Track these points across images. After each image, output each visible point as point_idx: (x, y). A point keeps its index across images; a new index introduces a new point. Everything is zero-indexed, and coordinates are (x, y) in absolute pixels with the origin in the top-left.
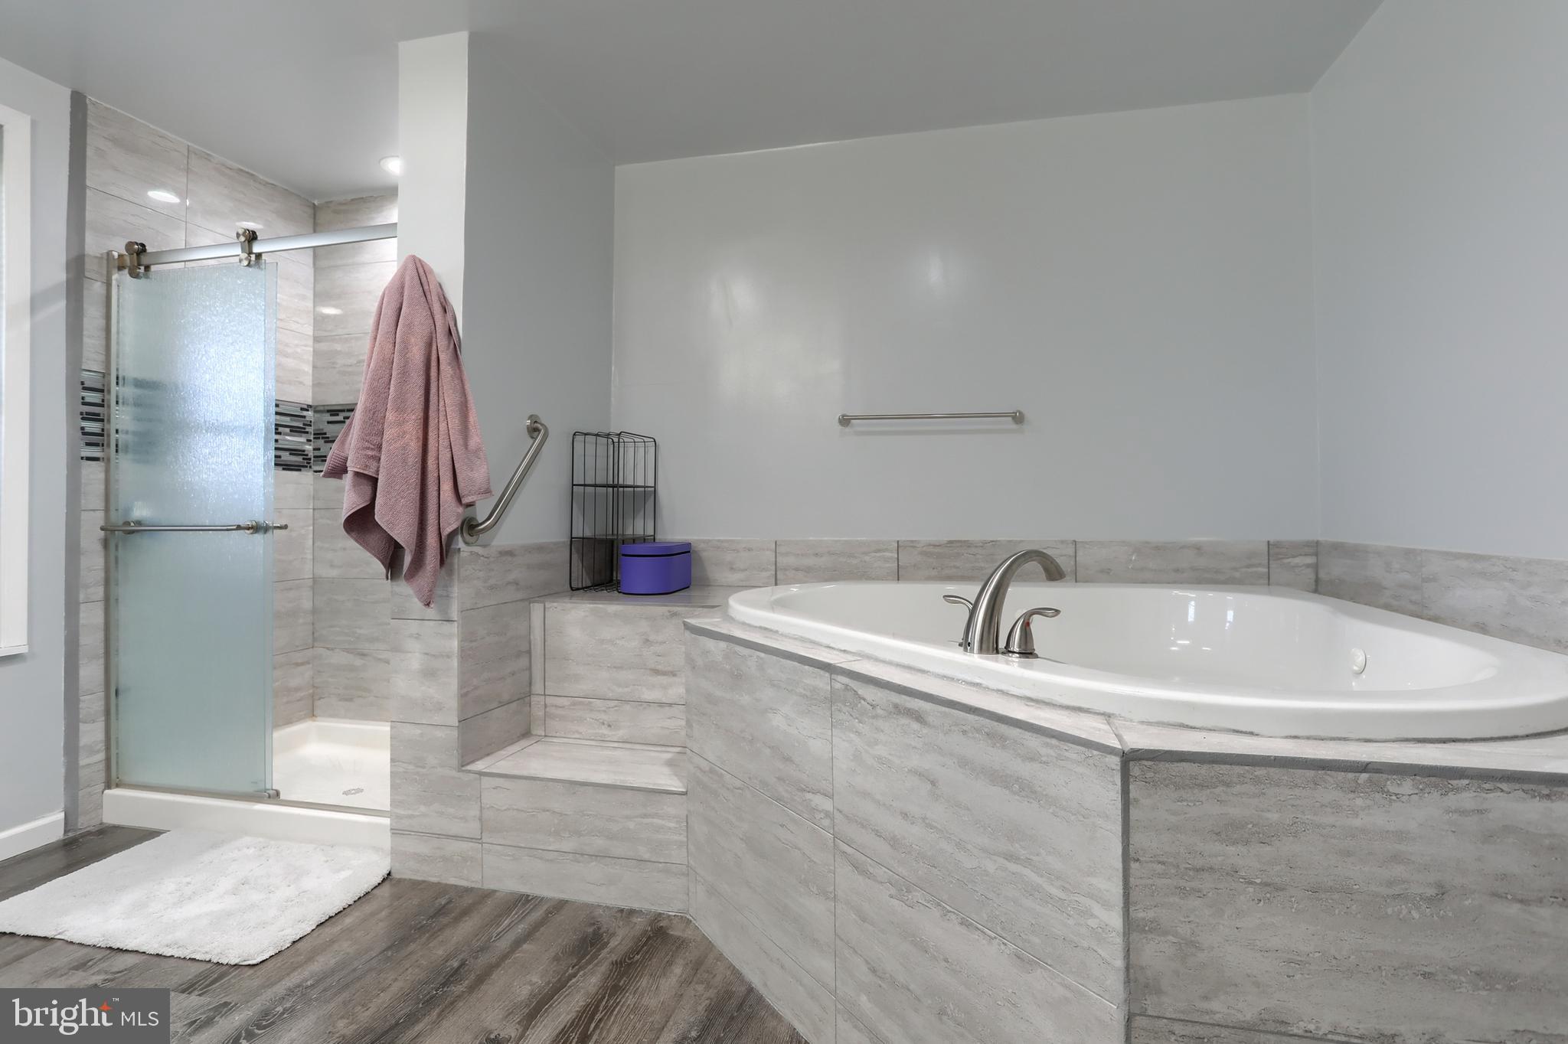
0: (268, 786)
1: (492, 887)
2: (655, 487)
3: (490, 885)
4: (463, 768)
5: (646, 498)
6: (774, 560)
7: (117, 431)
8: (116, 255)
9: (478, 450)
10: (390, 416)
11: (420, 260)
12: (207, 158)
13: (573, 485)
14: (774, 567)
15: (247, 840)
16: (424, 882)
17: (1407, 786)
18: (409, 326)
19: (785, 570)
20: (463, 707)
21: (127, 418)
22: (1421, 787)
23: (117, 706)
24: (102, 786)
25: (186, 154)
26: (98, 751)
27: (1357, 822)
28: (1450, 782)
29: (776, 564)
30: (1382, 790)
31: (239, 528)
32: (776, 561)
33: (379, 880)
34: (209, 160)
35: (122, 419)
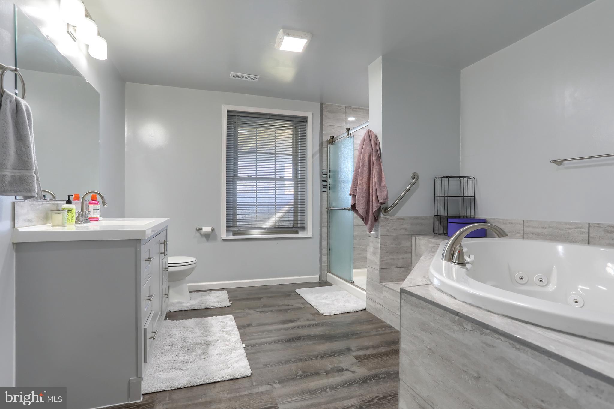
0: (352, 279)
1: (385, 321)
2: (474, 196)
3: (384, 320)
4: (380, 283)
5: (472, 201)
6: (522, 229)
7: (330, 184)
8: (329, 140)
9: (384, 186)
10: (359, 178)
11: (370, 130)
12: (350, 108)
13: (435, 196)
14: (522, 232)
15: (345, 292)
16: (372, 314)
17: (469, 326)
18: (365, 151)
19: (528, 234)
20: (381, 265)
21: (331, 181)
22: (474, 328)
23: (330, 253)
24: (327, 272)
25: (345, 108)
26: (326, 263)
27: (454, 336)
28: (483, 329)
29: (523, 231)
30: (462, 325)
31: (345, 209)
32: (523, 229)
33: (362, 309)
34: (351, 108)
35: (330, 181)
